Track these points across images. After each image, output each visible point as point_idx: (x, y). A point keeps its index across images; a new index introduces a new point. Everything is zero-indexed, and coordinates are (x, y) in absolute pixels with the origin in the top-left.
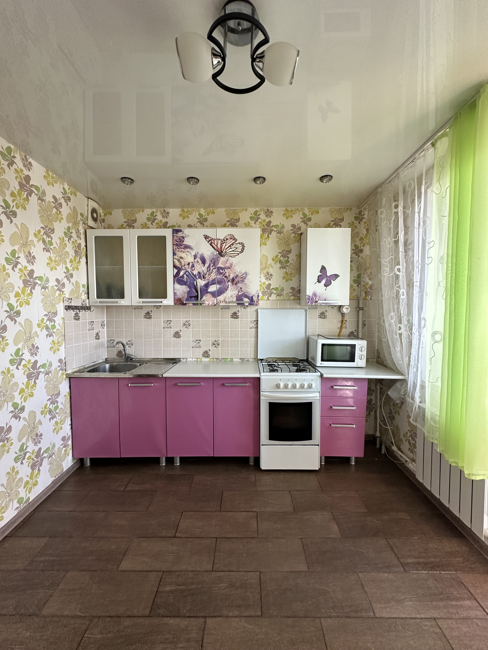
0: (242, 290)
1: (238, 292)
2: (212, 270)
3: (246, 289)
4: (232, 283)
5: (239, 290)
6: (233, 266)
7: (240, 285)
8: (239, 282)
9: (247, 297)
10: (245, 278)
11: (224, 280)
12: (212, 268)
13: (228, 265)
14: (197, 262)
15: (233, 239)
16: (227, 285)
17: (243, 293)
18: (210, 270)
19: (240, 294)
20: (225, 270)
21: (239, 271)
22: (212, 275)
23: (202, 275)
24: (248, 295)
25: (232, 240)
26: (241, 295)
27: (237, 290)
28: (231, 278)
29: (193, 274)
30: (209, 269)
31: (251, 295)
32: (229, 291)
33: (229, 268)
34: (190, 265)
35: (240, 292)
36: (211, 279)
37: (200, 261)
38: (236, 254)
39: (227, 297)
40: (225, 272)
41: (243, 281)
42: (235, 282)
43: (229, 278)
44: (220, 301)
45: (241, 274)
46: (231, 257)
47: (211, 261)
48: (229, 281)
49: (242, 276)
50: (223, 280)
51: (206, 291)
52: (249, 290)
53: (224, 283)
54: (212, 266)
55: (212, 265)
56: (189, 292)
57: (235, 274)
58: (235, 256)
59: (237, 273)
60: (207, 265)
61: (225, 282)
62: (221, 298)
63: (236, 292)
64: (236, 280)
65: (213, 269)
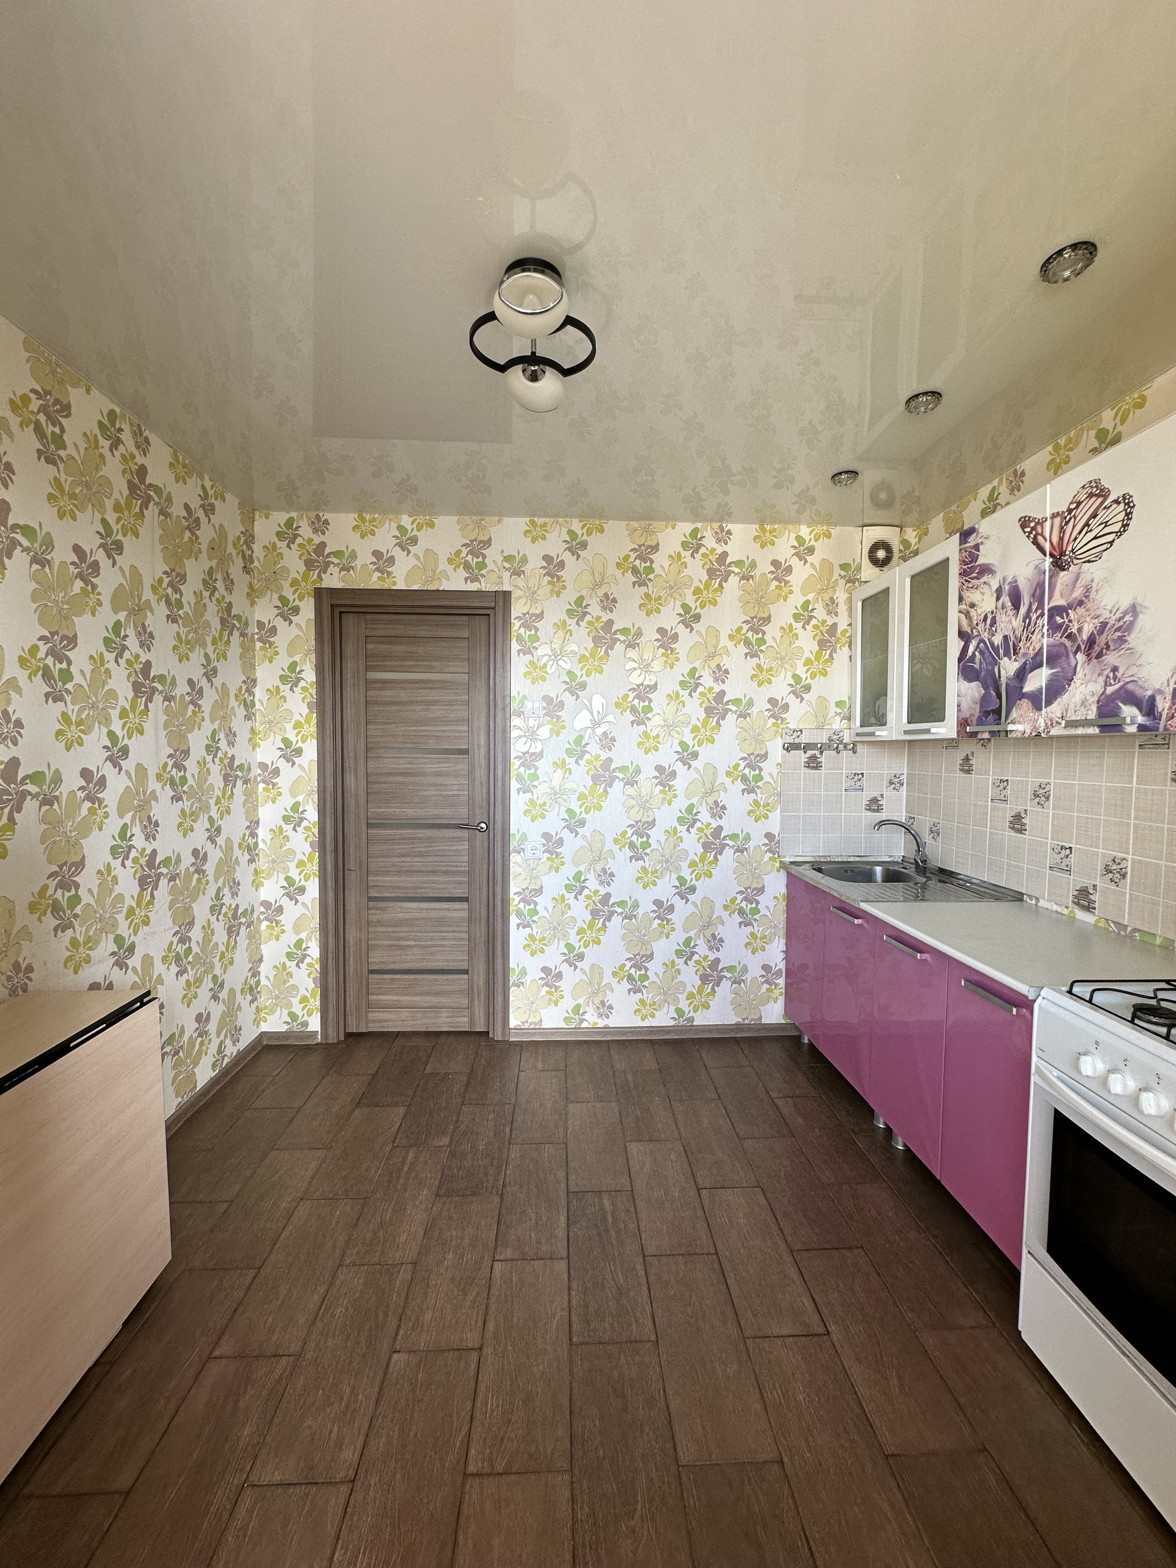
0: (1119, 675)
1: (1106, 685)
2: (1036, 624)
3: (1133, 670)
4: (1088, 655)
5: (1108, 677)
6: (1093, 594)
7: (1111, 658)
8: (1108, 647)
9: (1132, 699)
10: (1129, 627)
11: (1066, 647)
12: (1034, 617)
13: (1078, 593)
14: (1003, 607)
15: (1096, 495)
16: (1073, 664)
17: (1121, 688)
18: (1029, 624)
19: (1110, 690)
20: (1068, 615)
21: (1109, 607)
22: (1034, 637)
23: (1011, 644)
24: (1139, 692)
25: (1094, 499)
26: (1111, 695)
27: (1101, 677)
28: (1085, 637)
29: (992, 644)
30: (1027, 621)
31: (1149, 693)
32: (1078, 684)
33: (1081, 603)
34: (988, 622)
35: (1111, 685)
36: (1031, 653)
37: (1009, 604)
38: (1104, 547)
39: (1072, 706)
40: (1070, 621)
41: (1122, 640)
42: (1097, 649)
43: (1079, 639)
44: (1051, 720)
45: (1118, 615)
47: (1033, 595)
48: (1078, 649)
49: (1121, 623)
50: (1062, 650)
51: (1019, 690)
52: (1142, 673)
53: (1064, 658)
54: (1036, 611)
55: (1034, 607)
56: (984, 700)
57: (1096, 620)
58: (1099, 556)
59: (1106, 615)
60: (1023, 610)
61: (1067, 655)
62: (1055, 710)
63: (1097, 687)
64: (1101, 640)
65: (1037, 618)
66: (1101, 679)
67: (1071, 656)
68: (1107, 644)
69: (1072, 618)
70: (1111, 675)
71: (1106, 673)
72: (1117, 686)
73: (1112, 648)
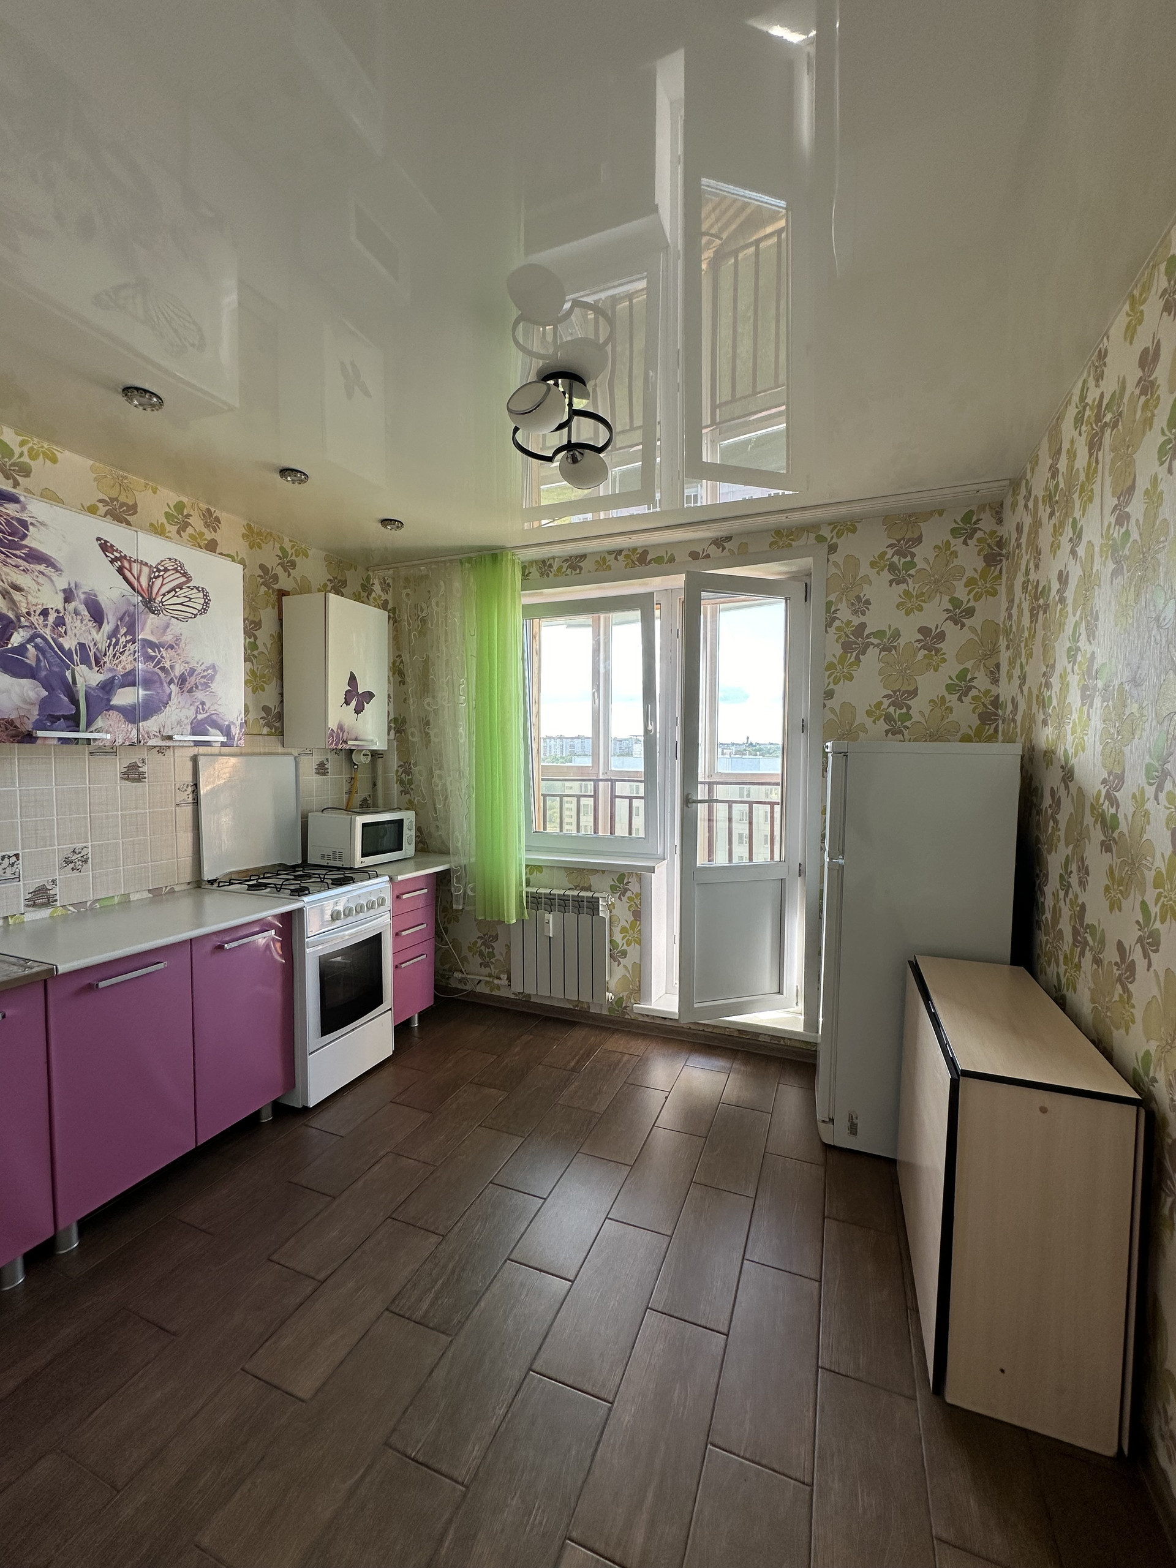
0: (206, 708)
1: (197, 713)
2: (125, 646)
3: (216, 707)
4: (181, 688)
5: (198, 707)
6: (182, 644)
7: (199, 695)
8: (197, 687)
9: (216, 725)
10: (212, 678)
11: (159, 676)
12: (123, 640)
13: (168, 638)
14: (76, 612)
15: (181, 573)
16: (168, 692)
17: (209, 716)
18: (117, 644)
19: (200, 717)
20: (160, 652)
21: (196, 659)
22: (123, 658)
23: (91, 654)
24: (220, 722)
25: (178, 575)
26: (201, 720)
27: (192, 707)
28: (178, 675)
29: (61, 647)
30: (114, 640)
31: (227, 723)
32: (174, 707)
33: (172, 647)
34: (52, 618)
35: (200, 713)
36: (120, 670)
37: (86, 613)
38: (190, 615)
39: (168, 724)
40: (162, 657)
41: (206, 685)
42: (188, 686)
43: (172, 674)
44: (148, 733)
45: (203, 667)
46: (177, 618)
47: (121, 619)
48: (171, 682)
49: (205, 674)
50: (156, 678)
51: (105, 702)
52: (221, 710)
53: (158, 685)
54: (125, 635)
55: (123, 630)
56: (44, 703)
57: (186, 665)
58: (186, 619)
59: (193, 664)
60: (107, 628)
61: (162, 683)
62: (151, 725)
63: (191, 713)
64: (191, 681)
65: (128, 642)
66: (193, 709)
67: (165, 685)
68: (196, 684)
69: (164, 655)
70: (201, 707)
71: (196, 704)
72: (205, 715)
73: (200, 688)
